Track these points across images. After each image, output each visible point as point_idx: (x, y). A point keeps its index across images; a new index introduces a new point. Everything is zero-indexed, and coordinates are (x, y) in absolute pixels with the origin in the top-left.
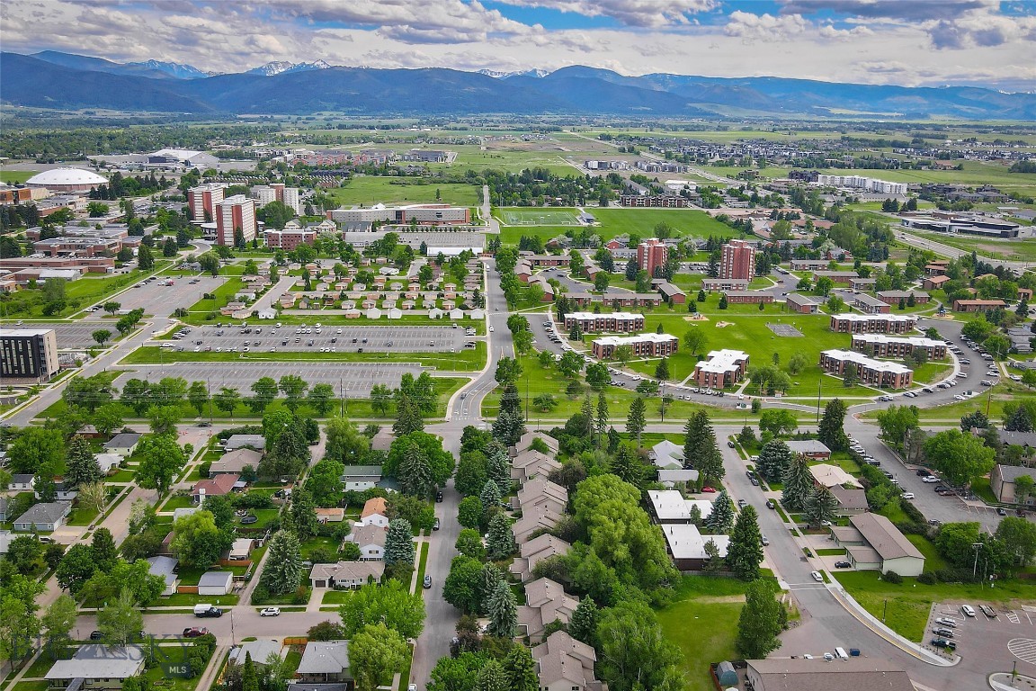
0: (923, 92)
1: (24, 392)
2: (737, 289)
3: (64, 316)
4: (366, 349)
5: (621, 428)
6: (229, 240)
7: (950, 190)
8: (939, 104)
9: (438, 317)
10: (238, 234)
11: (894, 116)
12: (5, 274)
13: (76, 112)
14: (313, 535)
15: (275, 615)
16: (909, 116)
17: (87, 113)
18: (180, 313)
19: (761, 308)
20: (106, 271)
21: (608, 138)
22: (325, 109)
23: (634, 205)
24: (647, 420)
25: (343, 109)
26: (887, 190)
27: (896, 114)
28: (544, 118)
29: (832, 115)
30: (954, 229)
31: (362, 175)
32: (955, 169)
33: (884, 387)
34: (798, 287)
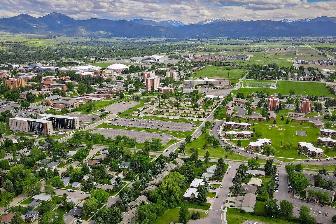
1: (68, 133)
2: (301, 117)
3: (91, 112)
4: (160, 128)
5: (202, 159)
6: (149, 90)
9: (189, 120)
10: (152, 88)
12: (84, 98)
13: (140, 39)
14: (104, 177)
15: (84, 194)
17: (144, 39)
18: (119, 114)
19: (301, 124)
20: (110, 99)
21: (320, 48)
22: (221, 36)
23: (298, 80)
24: (210, 157)
25: (227, 36)
31: (210, 65)
33: (312, 157)
34: (324, 117)
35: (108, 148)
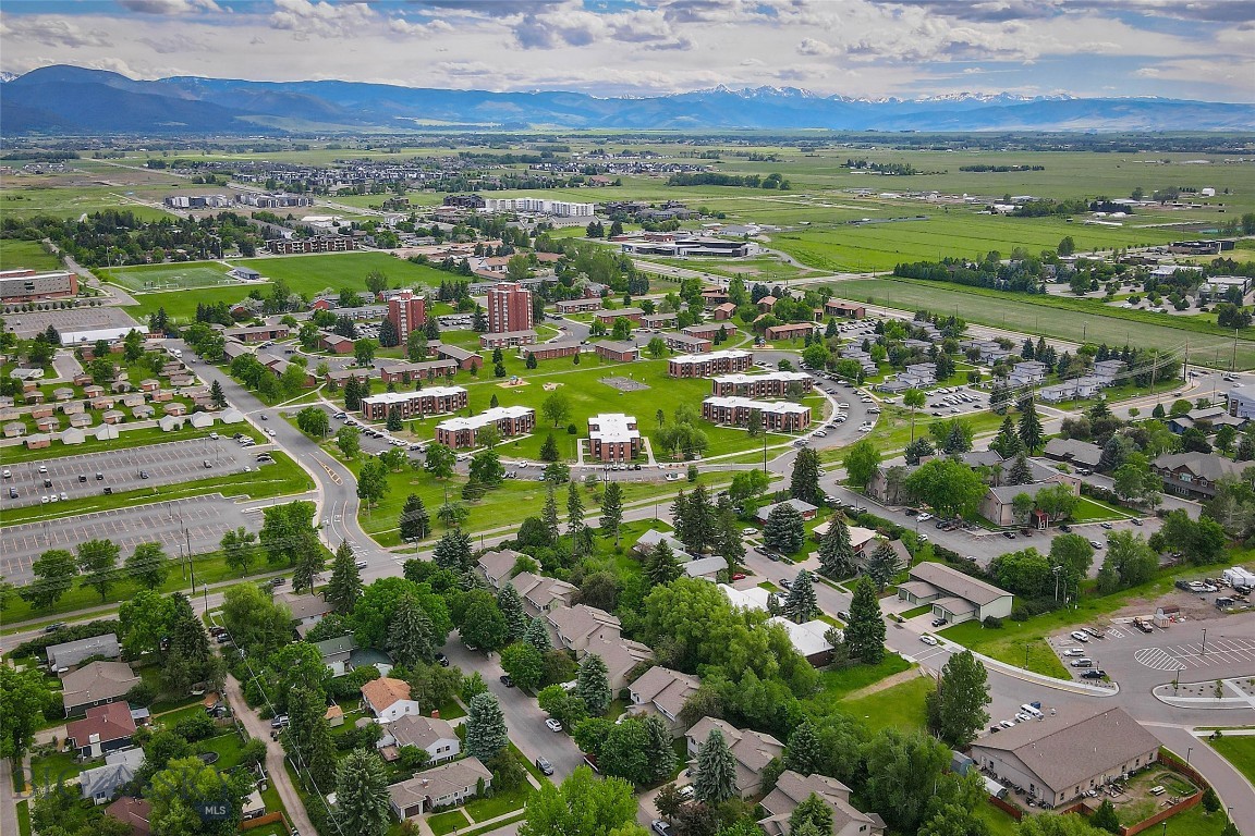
0: (515, 97)
4: (116, 487)
7: (636, 208)
8: (535, 112)
9: (176, 427)
11: (490, 127)
16: (508, 126)
19: (576, 362)
21: (161, 165)
23: (289, 252)
26: (573, 212)
27: (492, 124)
28: (32, 141)
29: (420, 128)
30: (682, 251)
32: (613, 184)
33: (787, 429)
34: (591, 332)
35: (116, 616)
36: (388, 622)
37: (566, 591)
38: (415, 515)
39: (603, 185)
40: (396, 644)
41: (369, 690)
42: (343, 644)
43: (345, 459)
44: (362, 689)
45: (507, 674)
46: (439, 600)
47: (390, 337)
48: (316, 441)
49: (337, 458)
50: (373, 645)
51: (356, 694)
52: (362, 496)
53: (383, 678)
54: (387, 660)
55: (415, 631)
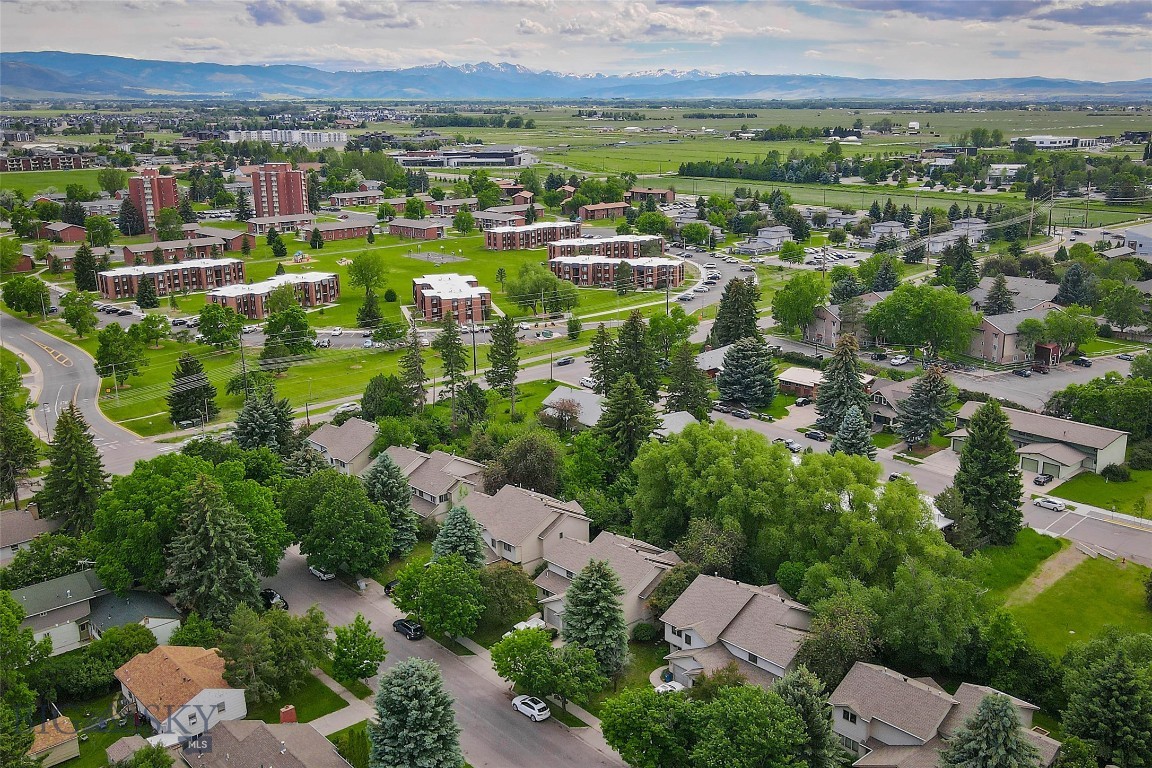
7: (390, 137)
8: (266, 84)
11: (222, 97)
19: (371, 240)
26: (324, 140)
27: (223, 94)
30: (452, 163)
32: (359, 126)
33: (659, 286)
36: (165, 536)
37: (476, 470)
38: (191, 383)
39: (349, 128)
40: (185, 578)
41: (130, 674)
42: (74, 588)
43: (77, 338)
44: (119, 674)
45: (404, 616)
46: (262, 494)
47: (132, 223)
48: (32, 322)
49: (64, 338)
50: (137, 584)
51: (103, 686)
52: (104, 372)
53: (164, 648)
54: (168, 611)
55: (222, 549)
